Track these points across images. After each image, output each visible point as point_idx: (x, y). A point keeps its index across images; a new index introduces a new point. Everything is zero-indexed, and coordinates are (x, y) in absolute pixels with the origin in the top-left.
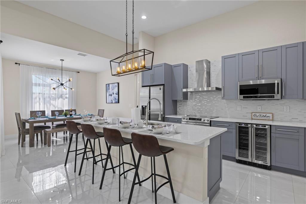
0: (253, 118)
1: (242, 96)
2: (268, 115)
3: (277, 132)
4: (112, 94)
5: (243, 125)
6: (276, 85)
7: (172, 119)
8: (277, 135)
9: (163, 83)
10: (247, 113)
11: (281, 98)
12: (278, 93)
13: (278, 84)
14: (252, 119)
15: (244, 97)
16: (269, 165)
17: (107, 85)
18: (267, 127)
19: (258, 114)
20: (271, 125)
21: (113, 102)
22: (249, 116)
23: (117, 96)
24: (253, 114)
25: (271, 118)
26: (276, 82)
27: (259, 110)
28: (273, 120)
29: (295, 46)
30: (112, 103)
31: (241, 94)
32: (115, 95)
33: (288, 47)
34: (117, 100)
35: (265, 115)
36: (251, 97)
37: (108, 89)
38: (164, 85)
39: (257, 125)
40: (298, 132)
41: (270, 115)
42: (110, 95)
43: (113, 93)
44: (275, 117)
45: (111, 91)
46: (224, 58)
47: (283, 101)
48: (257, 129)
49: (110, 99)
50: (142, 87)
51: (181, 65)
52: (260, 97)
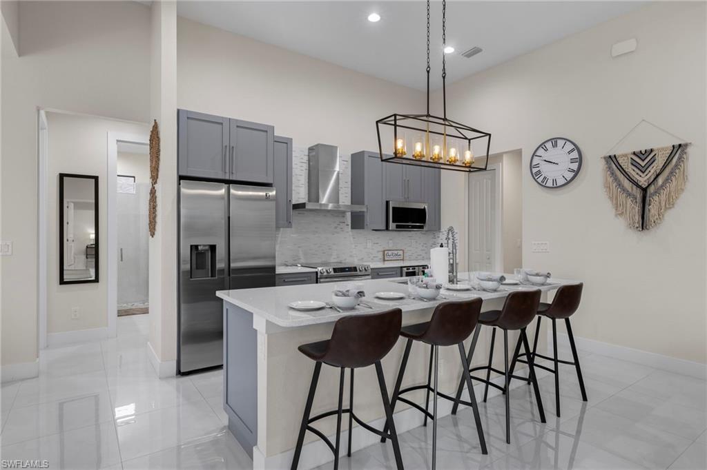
0: (386, 259)
2: (399, 252)
7: (294, 276)
9: (271, 182)
10: (378, 252)
14: (384, 260)
15: (396, 226)
19: (390, 252)
22: (381, 256)
24: (386, 253)
25: (402, 257)
26: (426, 207)
27: (391, 246)
35: (396, 252)
36: (407, 227)
38: (270, 186)
44: (405, 256)
50: (181, 178)
51: (287, 143)
52: (413, 227)
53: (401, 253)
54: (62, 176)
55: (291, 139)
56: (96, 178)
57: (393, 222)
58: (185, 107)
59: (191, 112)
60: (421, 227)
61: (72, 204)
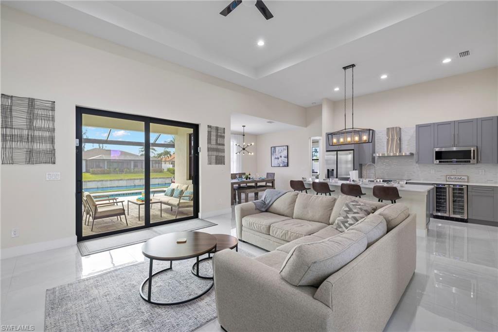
1: (438, 161)
2: (463, 177)
3: (473, 191)
4: (279, 157)
5: (440, 186)
6: (472, 151)
8: (474, 193)
9: (353, 148)
10: (442, 176)
11: (477, 162)
12: (474, 159)
13: (474, 151)
14: (447, 181)
15: (440, 162)
16: (466, 218)
17: (273, 148)
18: (464, 187)
19: (452, 177)
20: (467, 186)
21: (281, 165)
22: (444, 178)
23: (287, 159)
24: (448, 177)
25: (466, 180)
26: (472, 149)
27: (454, 173)
28: (468, 182)
29: (490, 119)
30: (279, 166)
31: (436, 159)
32: (283, 158)
33: (483, 120)
34: (286, 164)
35: (460, 177)
36: (447, 162)
37: (273, 152)
38: (353, 150)
39: (454, 185)
40: (493, 190)
41: (466, 178)
42: (276, 158)
43: (281, 157)
44: (470, 179)
45: (277, 155)
46: (419, 127)
47: (479, 165)
48: (454, 189)
49: (275, 162)
52: (457, 162)
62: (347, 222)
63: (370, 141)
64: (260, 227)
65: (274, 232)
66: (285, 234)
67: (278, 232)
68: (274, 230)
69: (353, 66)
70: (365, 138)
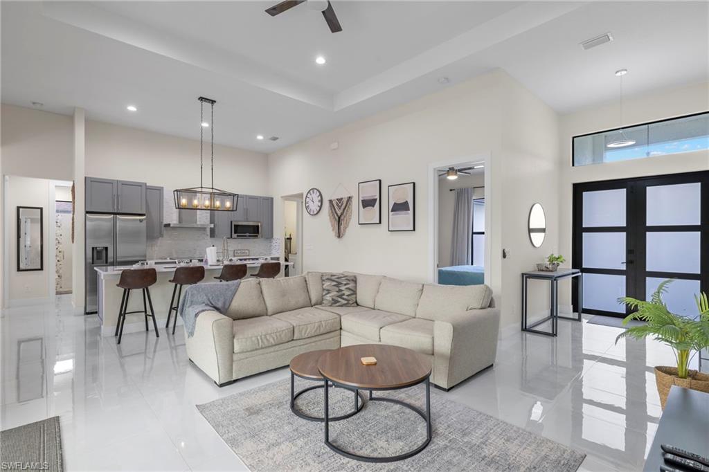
0: (236, 255)
1: (236, 235)
6: (260, 227)
9: (144, 213)
12: (260, 234)
19: (239, 252)
24: (236, 251)
25: (248, 254)
26: (259, 224)
27: (239, 247)
35: (244, 251)
50: (87, 212)
51: (160, 190)
52: (250, 236)
53: (247, 251)
54: (18, 208)
55: (163, 188)
56: (41, 209)
57: (235, 233)
58: (89, 176)
59: (93, 178)
60: (257, 236)
61: (29, 220)
62: (344, 294)
63: (235, 209)
64: (280, 335)
65: (303, 332)
66: (319, 326)
67: (309, 330)
68: (303, 329)
69: (213, 102)
70: (228, 204)
